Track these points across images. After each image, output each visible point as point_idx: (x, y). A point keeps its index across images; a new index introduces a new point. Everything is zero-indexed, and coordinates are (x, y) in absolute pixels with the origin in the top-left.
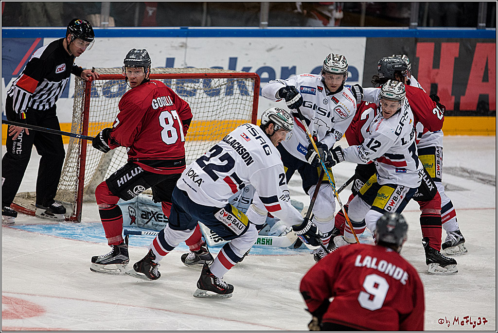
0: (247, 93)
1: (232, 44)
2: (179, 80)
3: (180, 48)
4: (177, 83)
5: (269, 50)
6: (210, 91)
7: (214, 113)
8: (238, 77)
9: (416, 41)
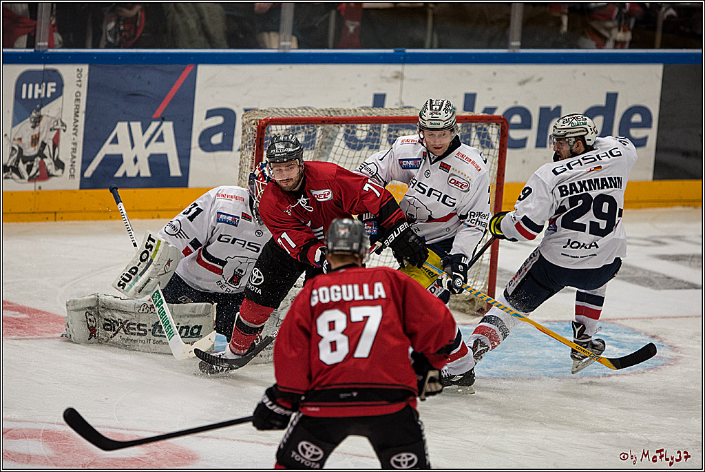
0: (489, 145)
1: (469, 74)
2: (392, 126)
4: (389, 130)
5: (523, 83)
8: (476, 122)
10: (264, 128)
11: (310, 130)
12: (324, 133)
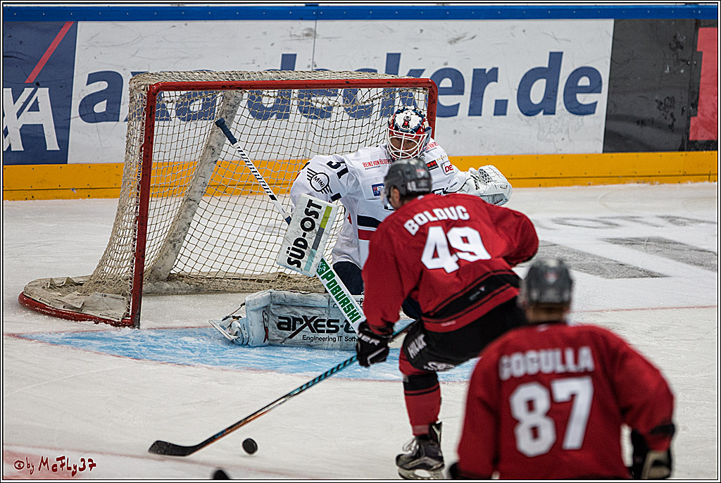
1: (392, 30)
2: (304, 92)
3: (305, 38)
4: (300, 96)
5: (454, 41)
6: (355, 108)
9: (698, 25)
10: (155, 95)
11: (209, 97)
12: (225, 100)
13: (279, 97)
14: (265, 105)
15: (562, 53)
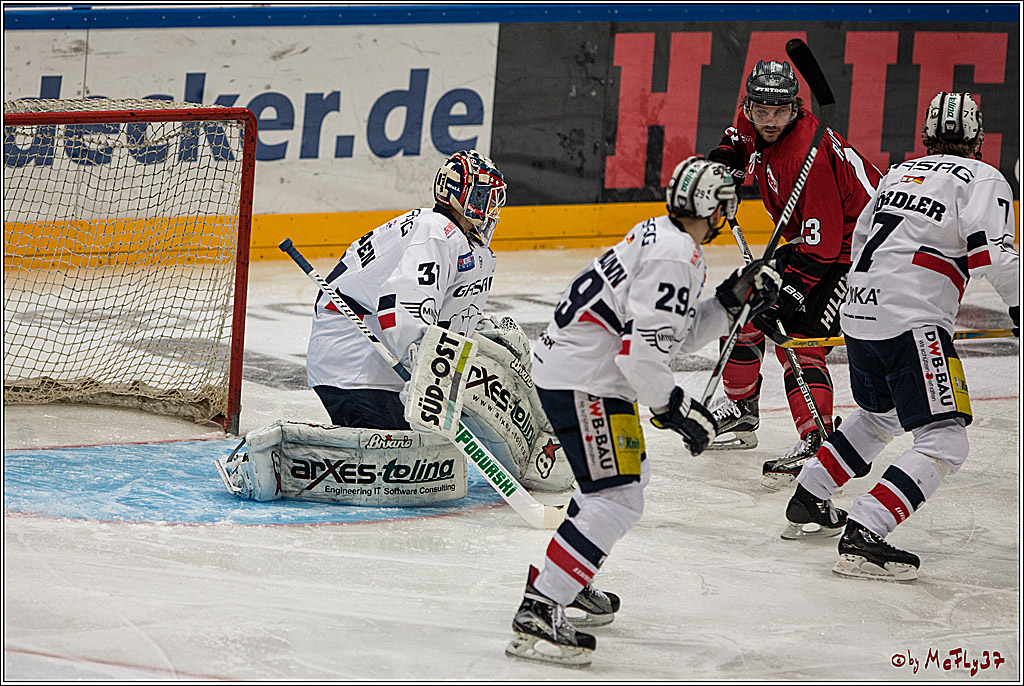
0: (227, 155)
1: (192, 42)
2: (72, 128)
3: (73, 54)
4: (68, 134)
5: (278, 56)
6: (144, 150)
7: (154, 201)
8: (206, 119)
9: (613, 31)
13: (39, 136)
14: (20, 147)
15: (427, 71)
